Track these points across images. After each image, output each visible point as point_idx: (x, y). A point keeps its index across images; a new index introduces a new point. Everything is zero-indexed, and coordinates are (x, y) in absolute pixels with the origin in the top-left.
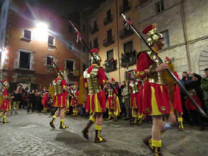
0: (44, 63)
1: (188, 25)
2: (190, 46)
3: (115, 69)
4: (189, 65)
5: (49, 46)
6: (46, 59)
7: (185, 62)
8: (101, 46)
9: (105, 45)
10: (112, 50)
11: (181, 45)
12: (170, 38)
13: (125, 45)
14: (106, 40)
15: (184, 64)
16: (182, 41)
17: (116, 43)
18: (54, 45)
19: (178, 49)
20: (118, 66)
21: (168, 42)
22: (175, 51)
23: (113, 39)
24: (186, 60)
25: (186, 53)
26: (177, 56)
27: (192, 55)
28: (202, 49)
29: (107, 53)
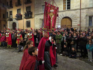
3: (21, 19)
9: (17, 6)
10: (20, 9)
13: (27, 7)
14: (17, 3)
17: (22, 6)
20: (23, 18)
23: (21, 3)
29: (18, 10)
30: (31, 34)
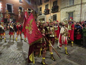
2: (83, 5)
3: (49, 13)
4: (81, 14)
6: (19, 8)
7: (79, 13)
8: (43, 2)
9: (45, 2)
10: (48, 5)
11: (79, 5)
15: (78, 13)
16: (80, 3)
17: (50, 1)
19: (77, 6)
21: (73, 2)
22: (75, 7)
24: (80, 12)
25: (80, 8)
26: (76, 10)
27: (83, 9)
29: (46, 6)
30: (57, 27)
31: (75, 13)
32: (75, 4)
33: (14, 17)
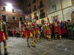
0: (12, 19)
1: (62, 3)
2: (63, 10)
4: (63, 17)
5: (13, 12)
6: (12, 17)
7: (62, 16)
9: (34, 11)
10: (36, 13)
12: (56, 8)
13: (40, 11)
14: (34, 9)
15: (61, 17)
16: (61, 9)
17: (37, 10)
18: (15, 12)
20: (38, 18)
21: (56, 9)
22: (58, 12)
23: (36, 9)
25: (62, 13)
26: (59, 14)
27: (64, 13)
28: (67, 11)
29: (35, 14)
31: (59, 17)
32: (57, 10)
33: (9, 25)
